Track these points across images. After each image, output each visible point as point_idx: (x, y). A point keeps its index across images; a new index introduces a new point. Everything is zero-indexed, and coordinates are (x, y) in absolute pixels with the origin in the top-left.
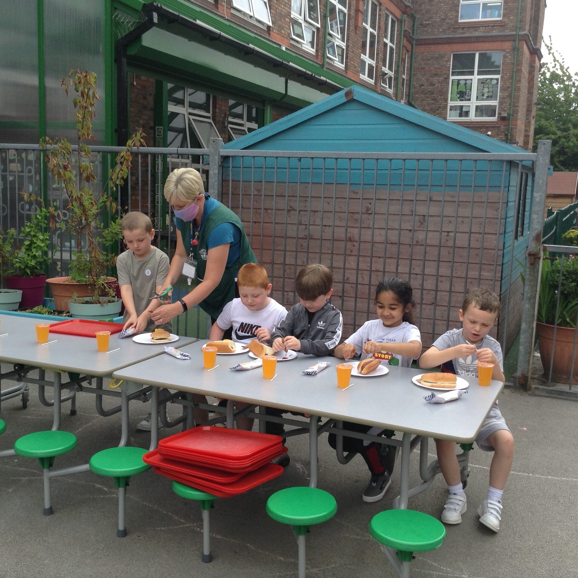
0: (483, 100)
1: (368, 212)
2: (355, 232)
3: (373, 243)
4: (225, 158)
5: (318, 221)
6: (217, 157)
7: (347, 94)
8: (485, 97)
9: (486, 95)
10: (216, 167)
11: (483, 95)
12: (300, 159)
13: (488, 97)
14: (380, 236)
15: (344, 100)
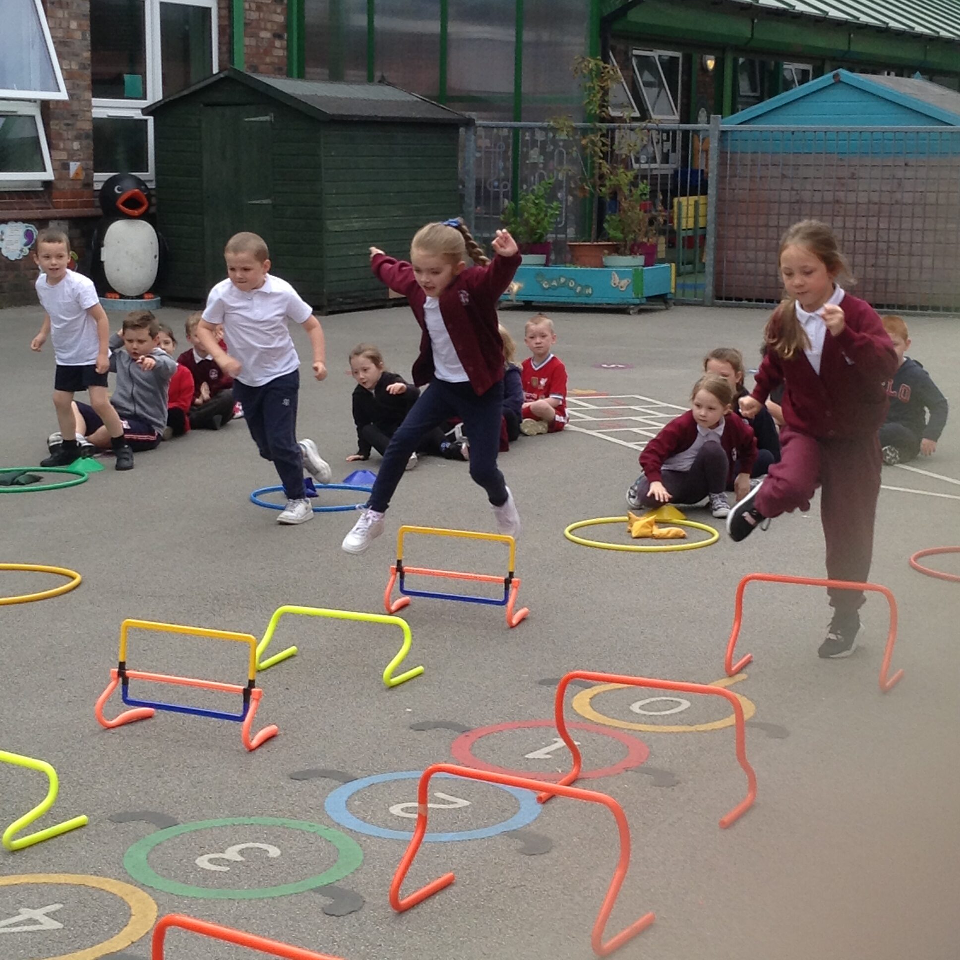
1: (853, 177)
2: (841, 195)
3: (858, 204)
4: (723, 132)
5: (809, 187)
6: (717, 133)
7: (835, 76)
10: (716, 141)
12: (793, 133)
14: (863, 198)
15: (833, 81)
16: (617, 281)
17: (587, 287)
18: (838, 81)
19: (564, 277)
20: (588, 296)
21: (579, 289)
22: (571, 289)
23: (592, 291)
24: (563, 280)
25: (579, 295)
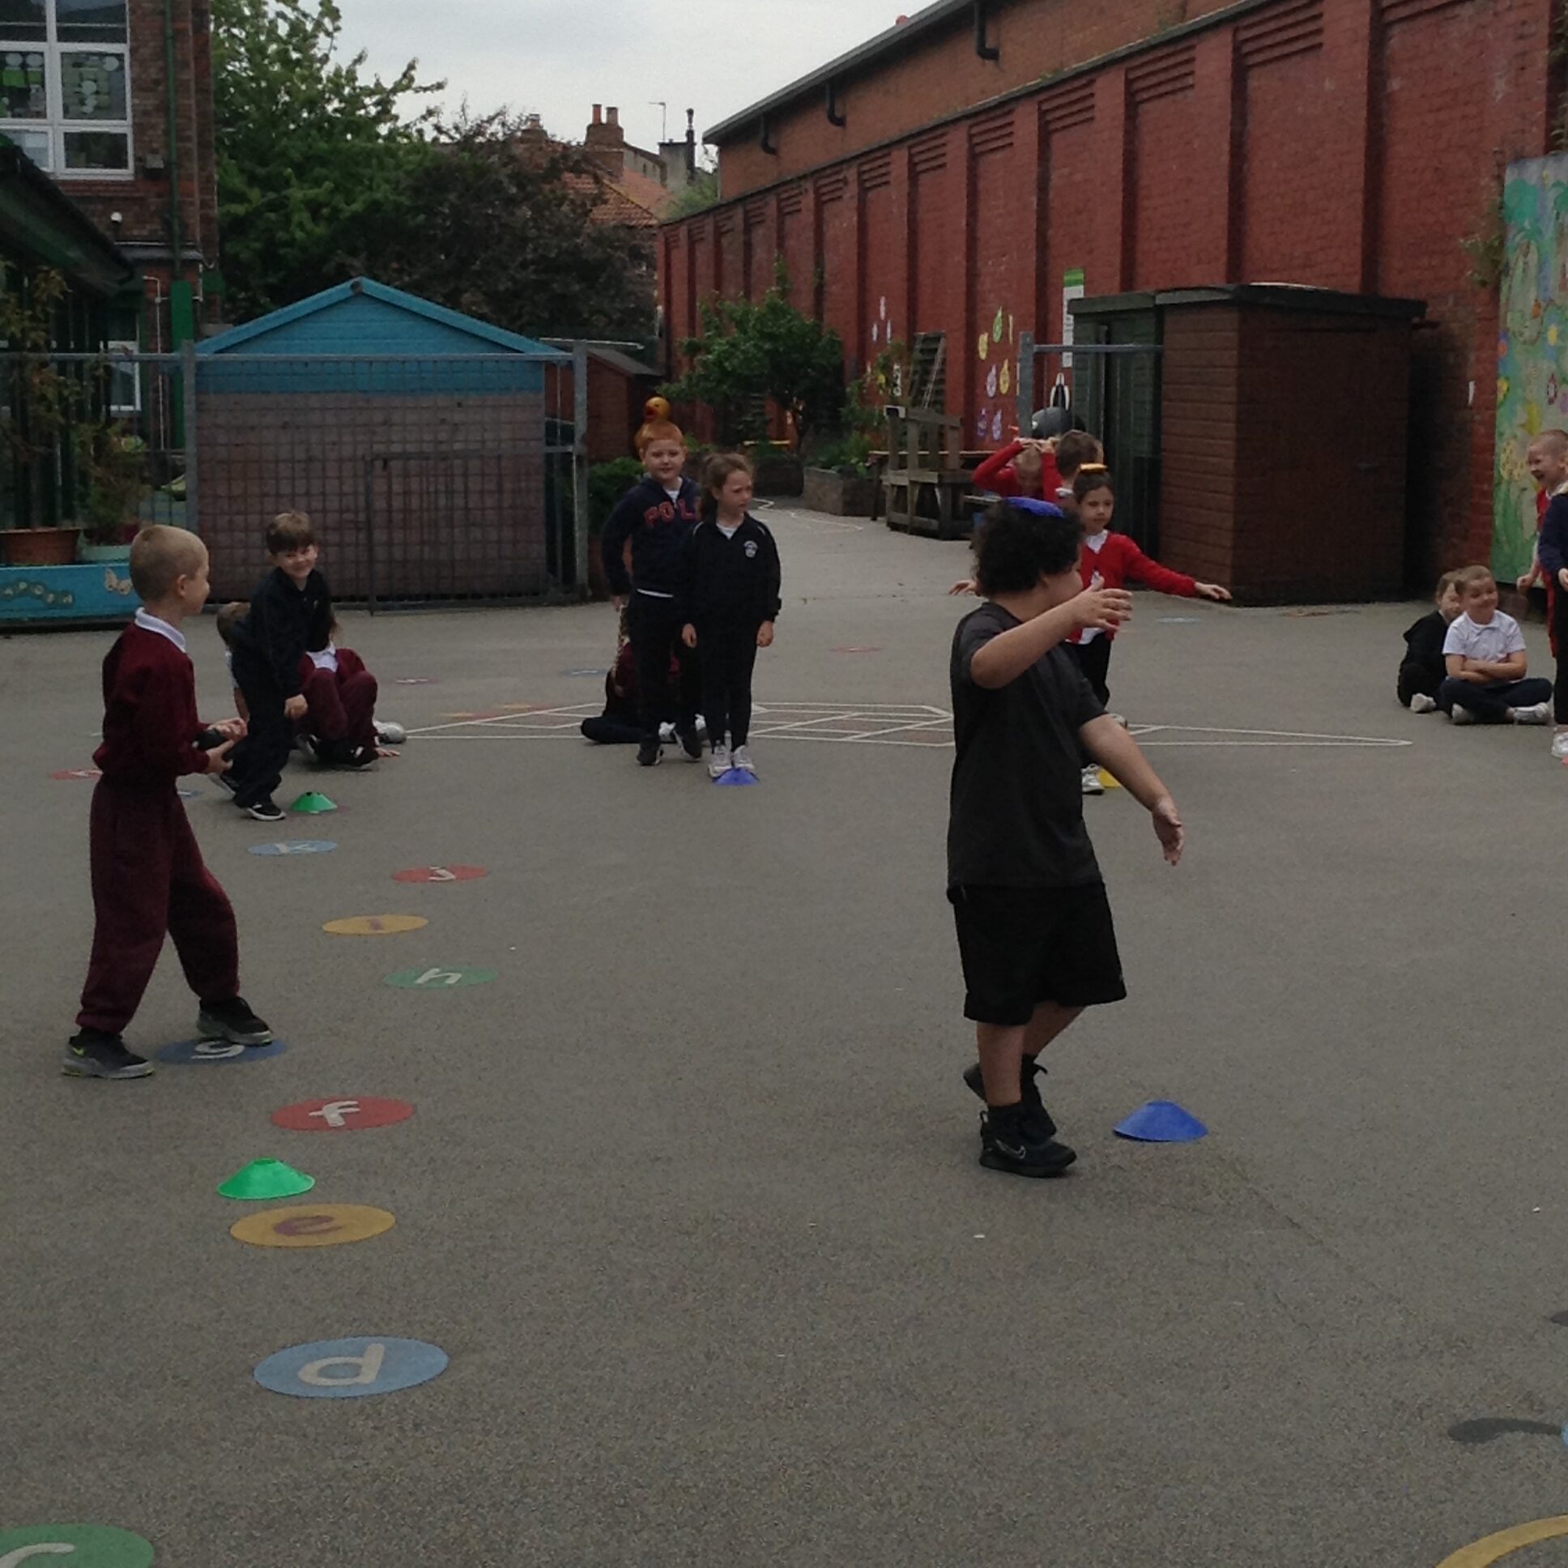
0: (83, 116)
4: (200, 365)
6: (190, 364)
7: (353, 287)
8: (88, 109)
9: (91, 103)
10: (193, 377)
11: (82, 103)
12: (306, 364)
13: (97, 108)
15: (351, 293)
16: (115, 582)
17: (65, 593)
18: (358, 294)
19: (25, 581)
20: (67, 606)
21: (51, 598)
22: (39, 597)
23: (74, 599)
24: (23, 586)
25: (53, 605)
